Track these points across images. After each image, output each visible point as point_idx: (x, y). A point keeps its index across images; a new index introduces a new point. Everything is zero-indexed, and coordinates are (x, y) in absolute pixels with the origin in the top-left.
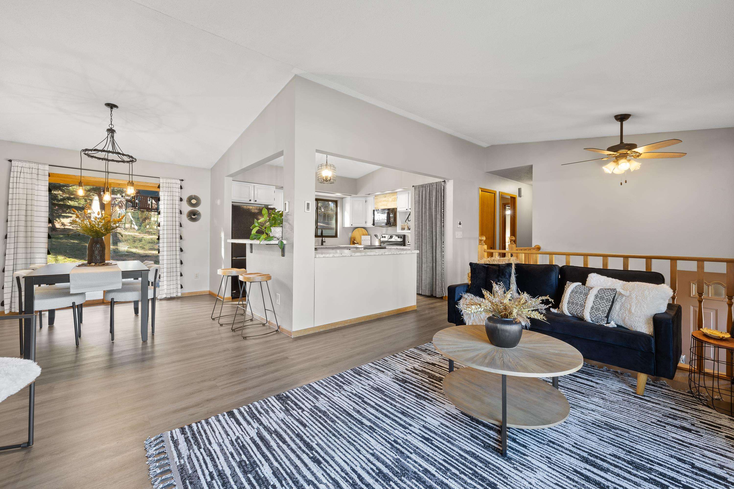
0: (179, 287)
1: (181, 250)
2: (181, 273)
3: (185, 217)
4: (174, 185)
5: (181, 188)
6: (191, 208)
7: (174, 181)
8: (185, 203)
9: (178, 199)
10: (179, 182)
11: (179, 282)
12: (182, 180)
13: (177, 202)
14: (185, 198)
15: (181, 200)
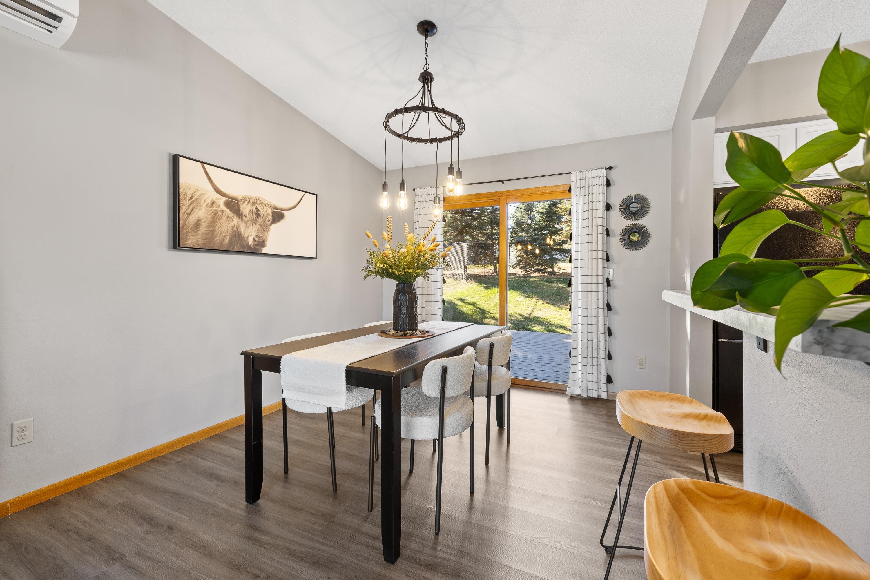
0: (604, 379)
1: (609, 307)
2: (609, 353)
3: (616, 241)
4: (595, 181)
5: (608, 183)
6: (628, 223)
7: (594, 173)
8: (616, 213)
9: (601, 206)
10: (604, 172)
11: (603, 371)
12: (610, 168)
13: (600, 212)
14: (616, 202)
15: (608, 207)
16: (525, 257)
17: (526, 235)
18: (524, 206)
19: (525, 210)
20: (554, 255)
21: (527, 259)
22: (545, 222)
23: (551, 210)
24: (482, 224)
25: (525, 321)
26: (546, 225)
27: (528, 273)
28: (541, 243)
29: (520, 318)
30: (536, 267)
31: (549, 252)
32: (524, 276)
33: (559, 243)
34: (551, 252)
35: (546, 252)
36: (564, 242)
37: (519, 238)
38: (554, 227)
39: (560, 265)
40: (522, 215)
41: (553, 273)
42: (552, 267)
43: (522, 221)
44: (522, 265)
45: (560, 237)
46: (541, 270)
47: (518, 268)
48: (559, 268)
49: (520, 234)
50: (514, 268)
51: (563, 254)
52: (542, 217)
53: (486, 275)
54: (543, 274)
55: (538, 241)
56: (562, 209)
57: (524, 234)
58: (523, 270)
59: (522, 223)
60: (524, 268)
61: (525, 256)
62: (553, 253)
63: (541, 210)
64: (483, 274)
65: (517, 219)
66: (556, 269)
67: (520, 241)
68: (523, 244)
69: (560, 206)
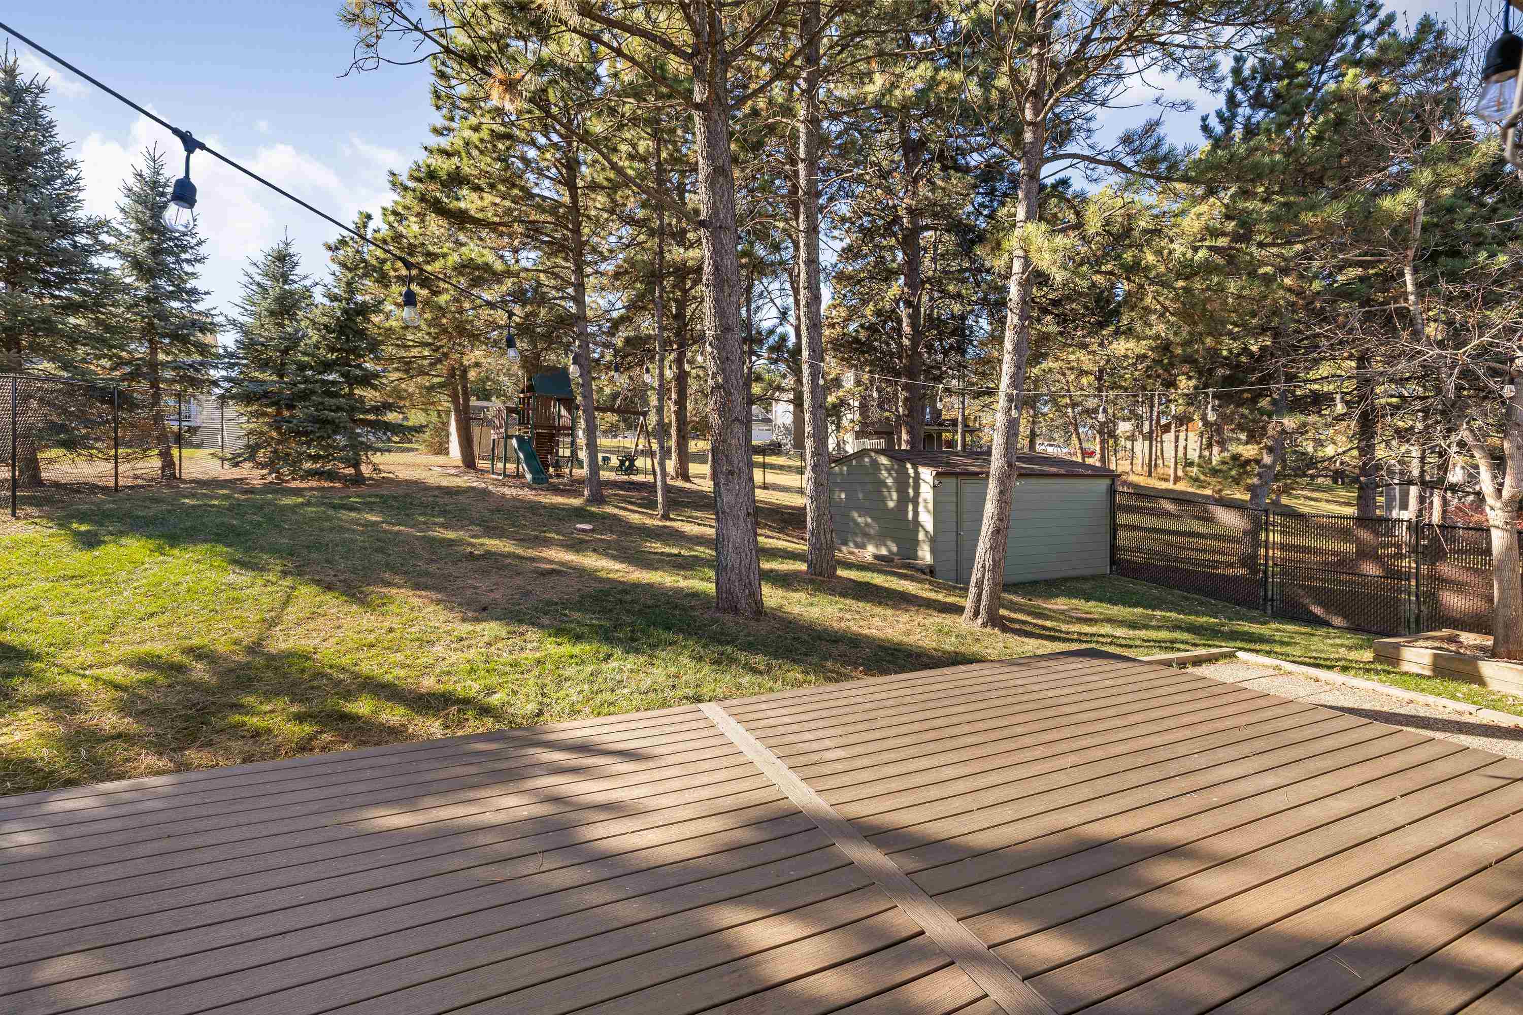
16: (273, 438)
17: (275, 378)
18: (269, 301)
19: (272, 313)
20: (360, 435)
21: (279, 442)
22: (332, 349)
23: (350, 324)
24: (108, 328)
25: (222, 690)
26: (337, 358)
27: (283, 481)
28: (322, 403)
29: (200, 671)
30: (308, 465)
31: (345, 428)
32: (268, 488)
33: (374, 407)
34: (353, 429)
35: (338, 426)
36: (387, 407)
37: (252, 386)
38: (359, 366)
39: (377, 458)
40: (262, 325)
41: (358, 480)
42: (356, 465)
43: (262, 340)
44: (262, 455)
45: (377, 394)
46: (323, 472)
47: (248, 465)
48: (376, 469)
49: (257, 374)
50: (236, 465)
51: (385, 434)
52: (324, 337)
53: (120, 483)
54: (328, 484)
55: (314, 398)
56: (379, 328)
57: (268, 376)
58: (265, 472)
59: (263, 345)
60: (271, 465)
61: (274, 434)
62: (358, 431)
63: (322, 320)
64: (111, 484)
65: (246, 333)
66: (365, 470)
67: (255, 394)
68: (264, 401)
69: (375, 319)
